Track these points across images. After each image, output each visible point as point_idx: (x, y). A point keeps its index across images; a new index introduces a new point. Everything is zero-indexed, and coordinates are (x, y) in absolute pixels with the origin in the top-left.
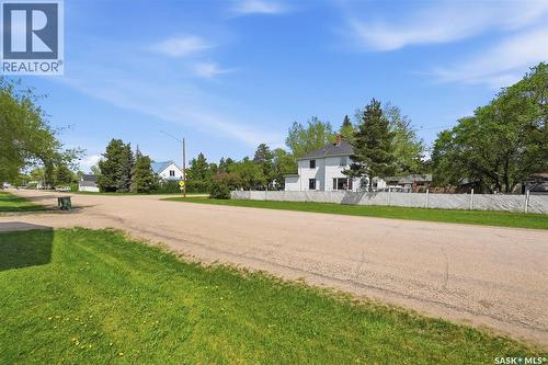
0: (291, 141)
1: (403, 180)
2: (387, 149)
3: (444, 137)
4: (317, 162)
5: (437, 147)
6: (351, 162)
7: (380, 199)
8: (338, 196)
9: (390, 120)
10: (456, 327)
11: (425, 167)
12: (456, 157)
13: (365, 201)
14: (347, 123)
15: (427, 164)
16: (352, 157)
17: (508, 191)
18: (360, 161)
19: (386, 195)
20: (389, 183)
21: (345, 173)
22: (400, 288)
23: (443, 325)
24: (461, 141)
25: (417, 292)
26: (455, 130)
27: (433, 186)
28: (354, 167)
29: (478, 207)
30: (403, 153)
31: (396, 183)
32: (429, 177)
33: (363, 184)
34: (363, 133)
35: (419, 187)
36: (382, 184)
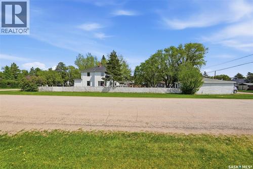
0: (77, 63)
1: (125, 82)
2: (119, 70)
3: (137, 68)
4: (91, 74)
5: (135, 71)
6: (105, 75)
7: (117, 90)
8: (101, 89)
9: (120, 60)
10: (139, 134)
11: (132, 78)
12: (141, 75)
13: (111, 91)
14: (104, 58)
15: (133, 77)
16: (106, 72)
17: (154, 87)
18: (109, 74)
19: (119, 88)
20: (120, 84)
21: (103, 79)
22: (122, 124)
23: (135, 134)
24: (142, 70)
25: (127, 124)
26: (141, 66)
27: (135, 85)
28: (107, 77)
29: (147, 92)
30: (125, 72)
31: (123, 84)
32: (133, 82)
33: (111, 84)
34: (110, 63)
35: (130, 85)
36: (118, 84)
